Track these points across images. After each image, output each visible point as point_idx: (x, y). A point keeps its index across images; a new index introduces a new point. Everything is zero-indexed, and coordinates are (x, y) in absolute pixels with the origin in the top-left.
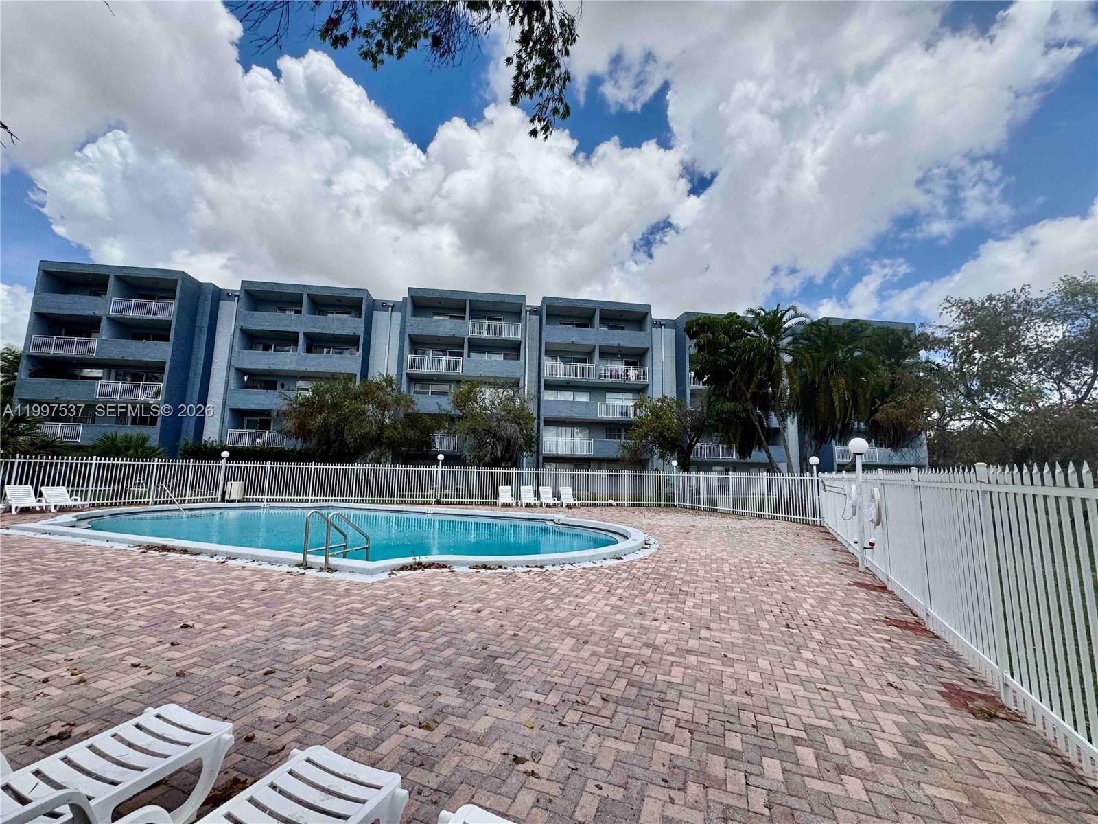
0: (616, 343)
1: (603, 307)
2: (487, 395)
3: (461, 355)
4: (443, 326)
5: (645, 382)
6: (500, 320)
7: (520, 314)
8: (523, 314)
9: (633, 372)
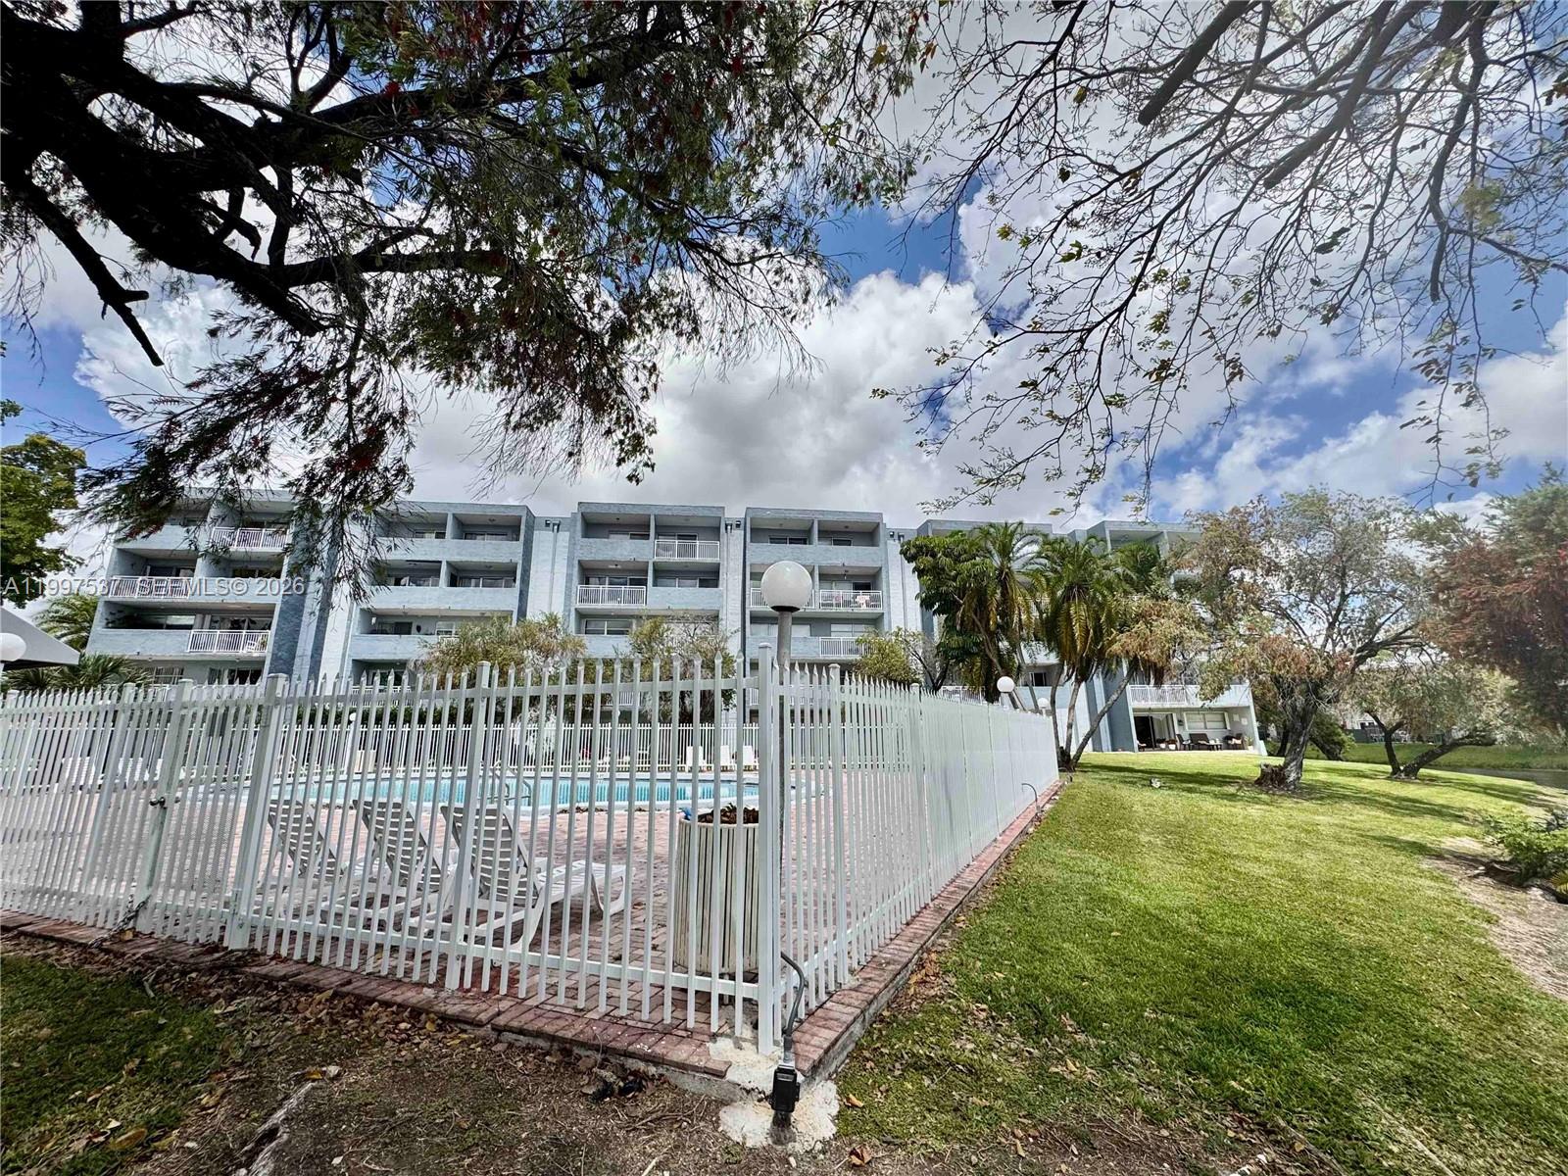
0: (839, 562)
1: (821, 517)
2: (675, 633)
3: (644, 582)
4: (622, 549)
5: (879, 610)
6: (694, 537)
7: (719, 529)
8: (723, 530)
9: (863, 598)
